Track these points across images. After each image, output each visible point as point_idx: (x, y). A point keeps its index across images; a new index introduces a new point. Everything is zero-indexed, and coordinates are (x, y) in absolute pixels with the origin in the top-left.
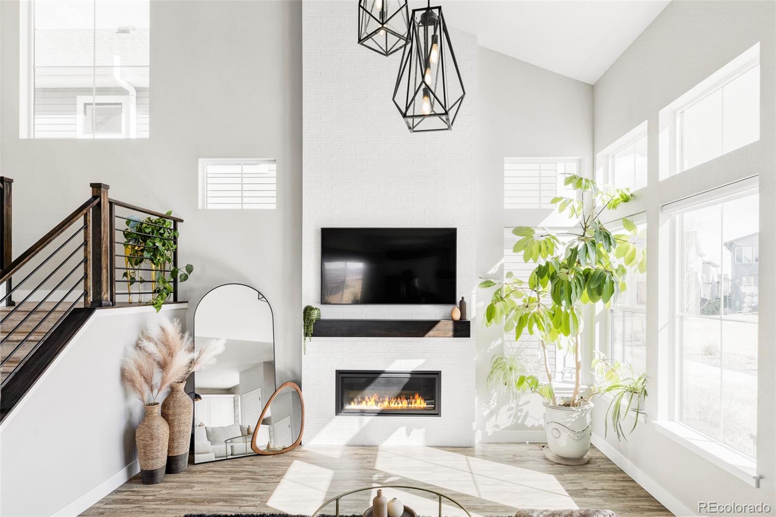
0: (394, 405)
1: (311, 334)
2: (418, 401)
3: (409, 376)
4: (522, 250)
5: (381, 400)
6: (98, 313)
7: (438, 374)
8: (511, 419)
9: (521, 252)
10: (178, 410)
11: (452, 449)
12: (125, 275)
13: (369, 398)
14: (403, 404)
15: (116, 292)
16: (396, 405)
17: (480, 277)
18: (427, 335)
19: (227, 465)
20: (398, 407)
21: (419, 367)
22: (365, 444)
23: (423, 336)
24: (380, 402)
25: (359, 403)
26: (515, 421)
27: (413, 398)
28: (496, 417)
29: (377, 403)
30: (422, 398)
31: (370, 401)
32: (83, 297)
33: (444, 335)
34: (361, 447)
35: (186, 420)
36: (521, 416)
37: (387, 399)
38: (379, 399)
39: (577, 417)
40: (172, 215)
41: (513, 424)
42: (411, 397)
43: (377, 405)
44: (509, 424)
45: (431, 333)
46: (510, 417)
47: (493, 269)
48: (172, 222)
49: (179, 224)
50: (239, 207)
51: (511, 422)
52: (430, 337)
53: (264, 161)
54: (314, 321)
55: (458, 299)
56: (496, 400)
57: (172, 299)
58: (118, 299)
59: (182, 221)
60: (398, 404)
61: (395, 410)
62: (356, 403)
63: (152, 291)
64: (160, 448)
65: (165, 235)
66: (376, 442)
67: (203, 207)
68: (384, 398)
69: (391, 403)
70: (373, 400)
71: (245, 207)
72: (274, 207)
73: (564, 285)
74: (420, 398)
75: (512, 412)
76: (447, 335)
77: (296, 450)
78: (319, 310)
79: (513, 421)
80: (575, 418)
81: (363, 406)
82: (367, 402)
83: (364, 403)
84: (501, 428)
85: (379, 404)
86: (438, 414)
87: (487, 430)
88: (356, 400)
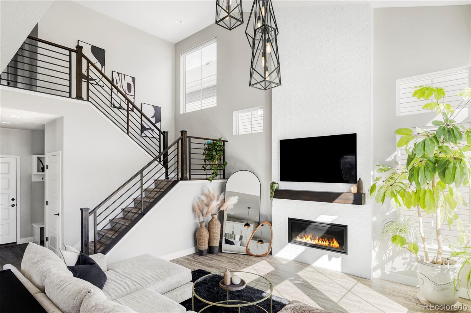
0: (321, 243)
1: (273, 197)
2: (335, 243)
3: (329, 226)
4: (404, 145)
5: (314, 238)
6: (181, 182)
7: (345, 227)
8: (406, 266)
9: (403, 146)
10: (212, 226)
11: (353, 277)
12: (203, 167)
13: (307, 236)
14: (326, 243)
15: (191, 174)
16: (322, 243)
17: (376, 165)
18: (335, 201)
19: (233, 256)
20: (323, 244)
21: (333, 220)
22: (303, 262)
23: (332, 202)
24: (314, 239)
25: (302, 238)
26: (409, 267)
27: (332, 240)
28: (392, 263)
29: (311, 239)
30: (337, 241)
31: (308, 238)
32: (176, 176)
33: (345, 202)
34: (299, 263)
35: (216, 231)
36: (413, 265)
37: (317, 238)
38: (313, 237)
39: (439, 272)
40: (222, 139)
41: (407, 270)
42: (331, 240)
43: (311, 241)
44: (403, 269)
45: (337, 200)
46: (404, 264)
47: (390, 157)
48: (222, 142)
49: (225, 143)
50: (250, 132)
51: (405, 268)
52: (336, 203)
53: (259, 108)
54: (274, 190)
55: (358, 179)
56: (391, 251)
57: (222, 177)
58: (192, 177)
59: (227, 141)
60: (324, 242)
61: (322, 246)
62: (300, 238)
63: (211, 174)
64: (203, 241)
65: (218, 149)
66: (309, 262)
67: (236, 134)
68: (316, 237)
69: (319, 241)
70: (309, 237)
71: (253, 132)
72: (262, 131)
73: (415, 170)
74: (336, 241)
75: (406, 261)
76: (346, 203)
77: (268, 257)
78: (278, 184)
79: (407, 268)
80: (437, 271)
81: (304, 240)
82: (306, 238)
83: (304, 238)
84: (397, 271)
85: (313, 240)
86: (345, 253)
87: (385, 271)
88: (300, 236)
